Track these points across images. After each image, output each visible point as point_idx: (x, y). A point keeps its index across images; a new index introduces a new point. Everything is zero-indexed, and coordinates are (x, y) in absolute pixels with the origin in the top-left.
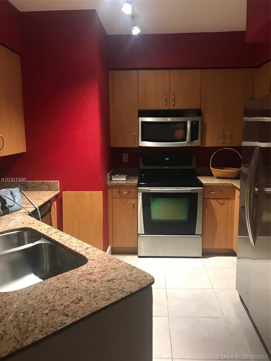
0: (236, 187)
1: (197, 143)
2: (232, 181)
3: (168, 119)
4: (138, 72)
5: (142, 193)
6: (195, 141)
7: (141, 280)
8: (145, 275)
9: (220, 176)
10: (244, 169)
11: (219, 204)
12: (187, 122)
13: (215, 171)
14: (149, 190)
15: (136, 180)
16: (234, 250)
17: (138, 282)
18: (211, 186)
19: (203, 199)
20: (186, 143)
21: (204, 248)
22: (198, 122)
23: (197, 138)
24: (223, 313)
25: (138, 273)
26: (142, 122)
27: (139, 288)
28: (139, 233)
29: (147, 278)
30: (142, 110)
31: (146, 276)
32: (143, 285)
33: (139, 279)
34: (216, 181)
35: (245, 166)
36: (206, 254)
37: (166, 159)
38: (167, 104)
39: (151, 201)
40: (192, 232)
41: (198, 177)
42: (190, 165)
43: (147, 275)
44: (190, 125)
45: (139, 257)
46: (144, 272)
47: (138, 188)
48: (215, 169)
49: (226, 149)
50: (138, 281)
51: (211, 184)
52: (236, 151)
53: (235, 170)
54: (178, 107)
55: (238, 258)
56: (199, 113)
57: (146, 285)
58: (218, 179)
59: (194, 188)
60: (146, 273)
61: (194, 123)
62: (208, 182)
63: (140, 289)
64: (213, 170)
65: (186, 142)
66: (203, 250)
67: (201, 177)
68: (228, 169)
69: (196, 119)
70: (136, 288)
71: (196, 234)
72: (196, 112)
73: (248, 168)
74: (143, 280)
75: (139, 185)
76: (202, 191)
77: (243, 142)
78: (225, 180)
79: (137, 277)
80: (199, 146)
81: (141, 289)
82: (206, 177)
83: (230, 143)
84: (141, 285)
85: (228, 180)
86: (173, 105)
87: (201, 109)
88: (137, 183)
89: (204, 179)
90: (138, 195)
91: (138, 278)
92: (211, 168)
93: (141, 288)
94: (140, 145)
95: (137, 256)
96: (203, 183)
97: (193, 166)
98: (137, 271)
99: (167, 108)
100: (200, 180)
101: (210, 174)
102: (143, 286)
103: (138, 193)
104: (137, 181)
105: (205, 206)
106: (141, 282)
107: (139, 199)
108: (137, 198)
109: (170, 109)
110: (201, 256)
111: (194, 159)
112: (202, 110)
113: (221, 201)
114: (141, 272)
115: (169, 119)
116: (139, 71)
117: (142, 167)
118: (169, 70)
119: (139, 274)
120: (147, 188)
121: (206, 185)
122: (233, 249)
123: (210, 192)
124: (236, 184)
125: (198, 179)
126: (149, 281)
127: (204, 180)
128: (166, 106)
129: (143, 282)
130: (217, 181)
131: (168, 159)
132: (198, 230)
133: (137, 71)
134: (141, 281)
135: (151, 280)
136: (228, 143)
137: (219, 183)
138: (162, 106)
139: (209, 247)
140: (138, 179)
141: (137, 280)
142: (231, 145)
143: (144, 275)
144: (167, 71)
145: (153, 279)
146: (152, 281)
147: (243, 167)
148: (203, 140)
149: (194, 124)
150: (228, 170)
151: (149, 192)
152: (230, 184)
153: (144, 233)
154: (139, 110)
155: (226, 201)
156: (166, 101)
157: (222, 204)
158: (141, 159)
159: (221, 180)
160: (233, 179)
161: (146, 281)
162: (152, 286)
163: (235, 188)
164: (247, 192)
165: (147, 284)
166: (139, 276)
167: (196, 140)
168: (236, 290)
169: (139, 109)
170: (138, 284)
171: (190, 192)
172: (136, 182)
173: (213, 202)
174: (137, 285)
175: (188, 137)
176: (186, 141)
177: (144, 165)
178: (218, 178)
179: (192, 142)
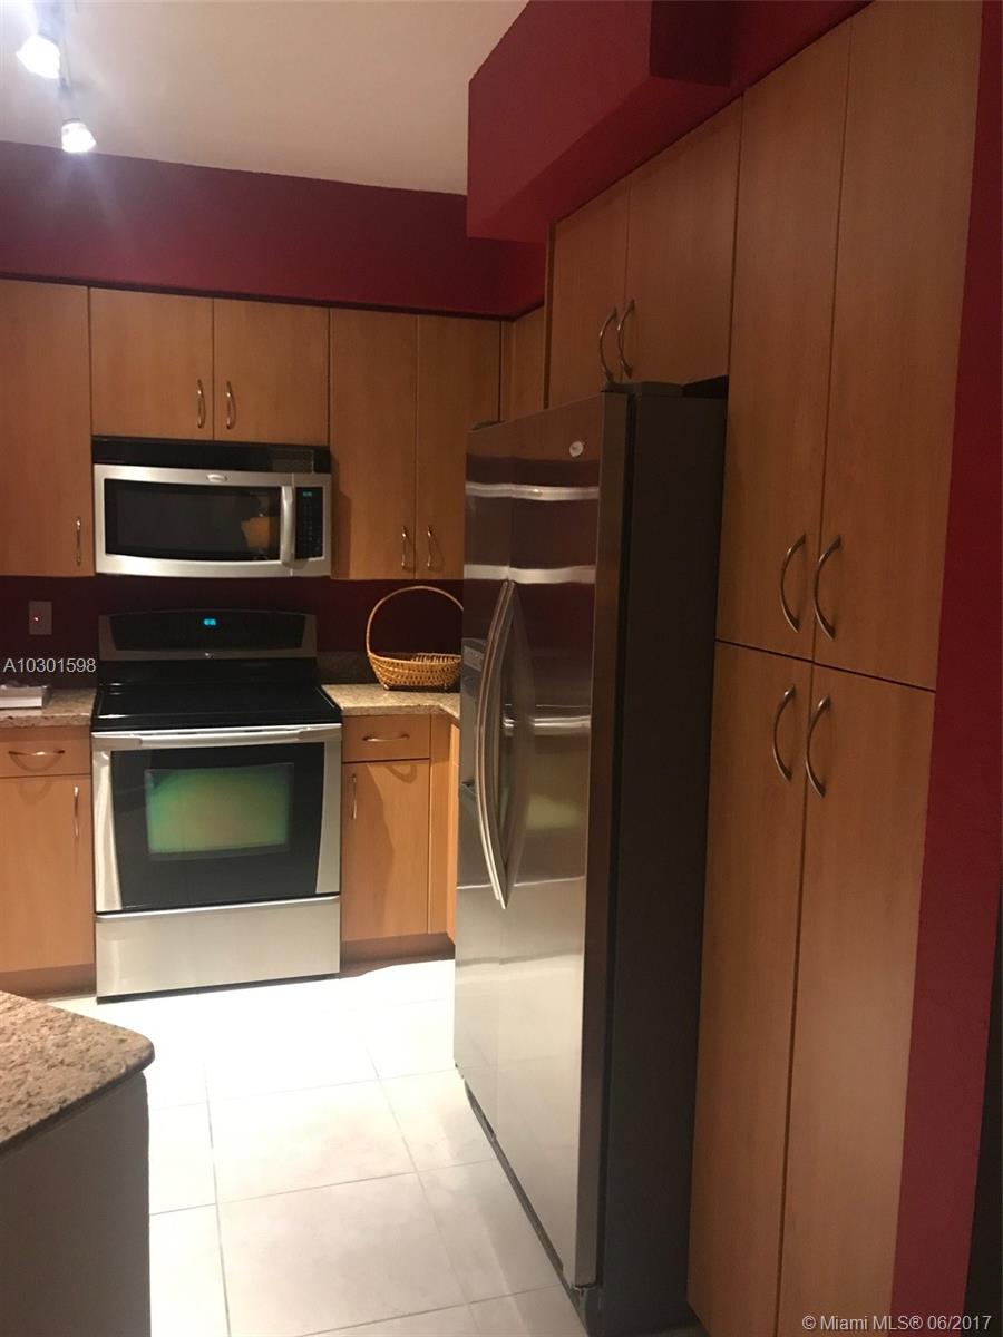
0: (452, 716)
1: (317, 566)
2: (439, 699)
3: (211, 476)
4: (89, 295)
5: (112, 752)
6: (311, 559)
7: (101, 1058)
8: (120, 1037)
9: (401, 681)
10: (471, 656)
11: (395, 778)
12: (279, 489)
13: (381, 665)
14: (141, 741)
15: (84, 703)
16: (450, 936)
17: (92, 1065)
18: (368, 716)
19: (343, 763)
20: (278, 565)
21: (346, 939)
22: (318, 491)
23: (317, 549)
24: (411, 1156)
25: (91, 1034)
26: (108, 482)
27: (94, 1084)
28: (100, 908)
29: (125, 1047)
30: (106, 437)
31: (122, 1041)
32: (110, 1071)
33: (95, 1055)
34: (387, 701)
35: (471, 646)
36: (355, 961)
37: (206, 622)
38: (203, 422)
39: (149, 785)
40: (303, 887)
41: (326, 688)
42: (298, 645)
43: (124, 1037)
44: (291, 501)
45: (102, 1000)
46: (116, 1027)
47: (93, 733)
48: (382, 659)
49: (417, 587)
50: (93, 1061)
51: (368, 709)
52: (451, 597)
53: (450, 662)
54: (246, 433)
55: (457, 965)
56: (322, 459)
57: (123, 1070)
58: (393, 694)
59: (309, 727)
60: (124, 1029)
61: (305, 494)
62: (359, 703)
63: (98, 1086)
64: (378, 660)
65: (279, 562)
66: (343, 946)
67: (333, 686)
68: (428, 658)
69: (311, 480)
70: (84, 1087)
71: (318, 892)
72: (312, 458)
73: (482, 649)
74: (110, 1054)
75: (97, 724)
76: (339, 735)
77: (466, 567)
78: (417, 694)
79: (88, 1050)
80: (326, 577)
81: (100, 1089)
82: (354, 687)
83: (429, 568)
84: (103, 1072)
85: (428, 694)
86: (229, 427)
87: (329, 447)
88: (89, 715)
89: (344, 693)
90: (94, 762)
91: (91, 1053)
92: (370, 654)
93: (104, 1082)
94: (99, 570)
95: (94, 999)
96: (342, 706)
97: (308, 650)
98: (90, 1027)
99: (203, 435)
100: (333, 697)
101: (367, 677)
102: (109, 1077)
103: (94, 754)
104: (91, 707)
105: (348, 787)
106: (102, 1064)
107: (99, 779)
108: (90, 774)
109: (217, 438)
110: (338, 971)
111: (311, 622)
112: (332, 450)
113: (404, 769)
114: (101, 1032)
115: (213, 478)
116: (93, 289)
117: (109, 651)
118: (210, 300)
119: (97, 1038)
120: (131, 734)
121: (354, 714)
122: (446, 934)
123: (365, 739)
124: (451, 705)
125: (324, 692)
126: (135, 1055)
127: (347, 699)
128: (200, 427)
129: (110, 1062)
130: (391, 700)
131: (213, 622)
132: (327, 878)
133: (85, 288)
134: (102, 1061)
135: (141, 1050)
136: (426, 569)
137: (396, 705)
138: (187, 428)
139: (364, 934)
140: (92, 701)
141: (86, 1058)
142: (435, 577)
143: (114, 1037)
144: (205, 302)
145: (151, 1047)
146: (145, 1054)
147: (466, 650)
148: (339, 556)
149: (305, 498)
150: (427, 662)
151: (139, 748)
152: (431, 707)
153: (118, 908)
154: (96, 436)
155: (422, 768)
156: (202, 411)
157: (408, 779)
158: (104, 624)
159: (403, 694)
160: (443, 692)
161: (123, 1059)
162: (147, 1072)
163: (449, 718)
164: (479, 730)
165: (127, 1067)
166: (96, 1044)
167: (314, 556)
168: (457, 1071)
169: (95, 433)
170: (93, 1073)
171: (296, 740)
172: (85, 711)
173: (379, 774)
174: (86, 1074)
175: (286, 545)
176: (277, 558)
177: (119, 648)
178: (393, 688)
179: (300, 562)
